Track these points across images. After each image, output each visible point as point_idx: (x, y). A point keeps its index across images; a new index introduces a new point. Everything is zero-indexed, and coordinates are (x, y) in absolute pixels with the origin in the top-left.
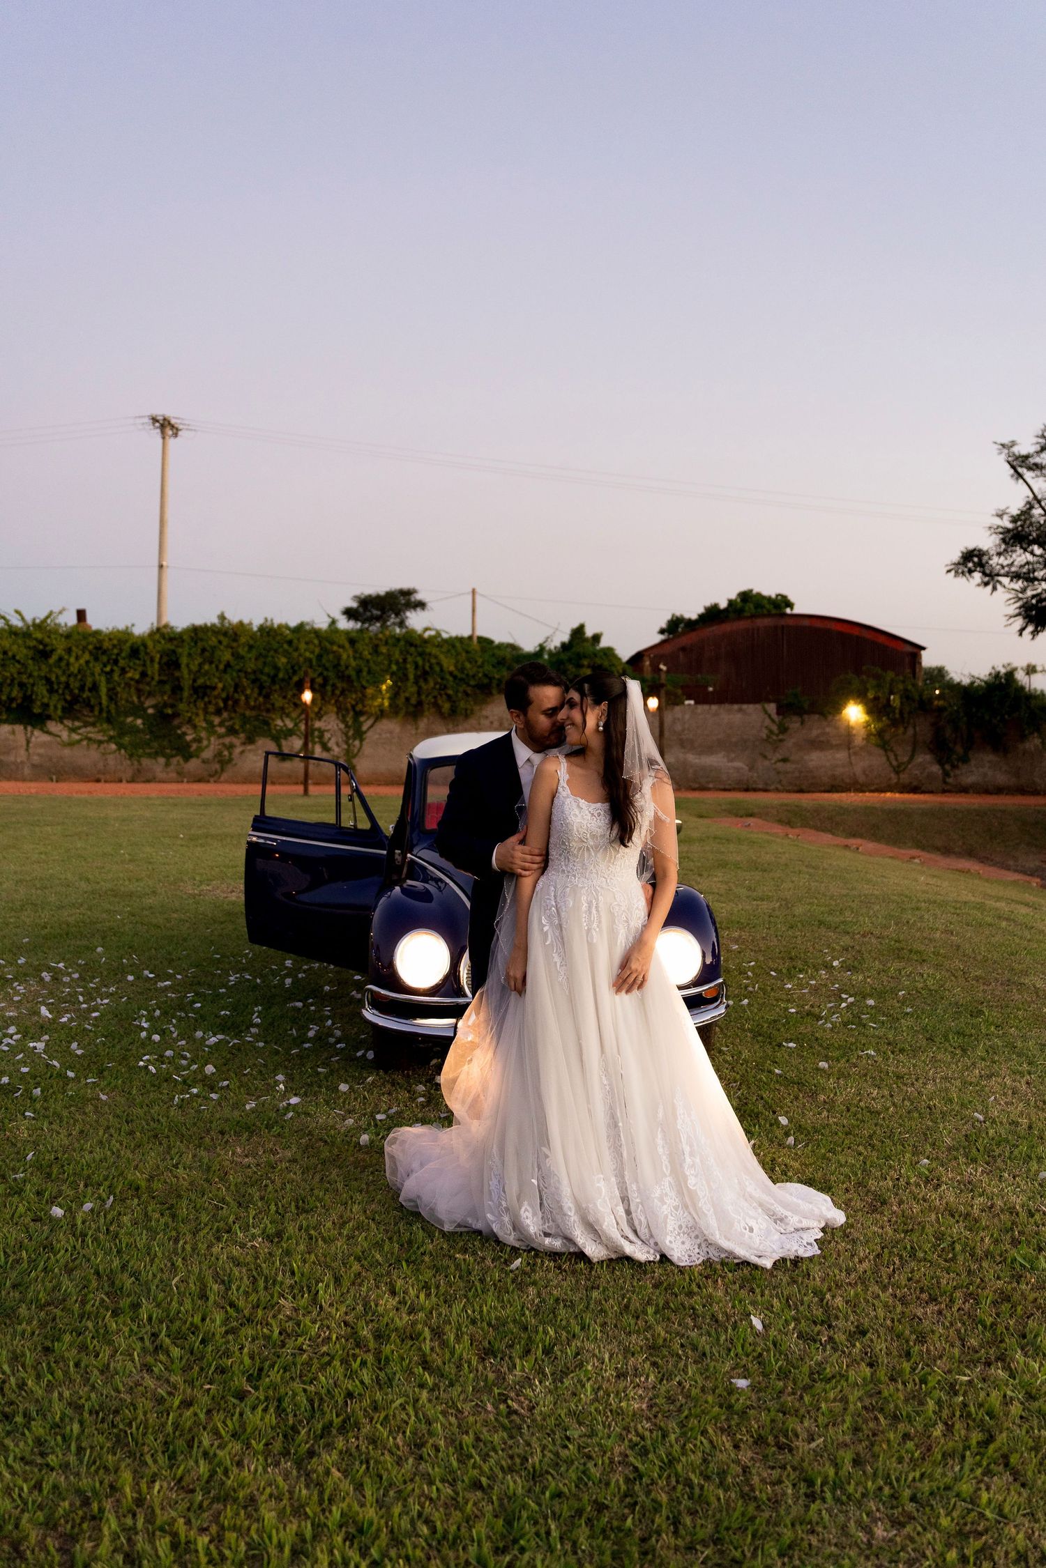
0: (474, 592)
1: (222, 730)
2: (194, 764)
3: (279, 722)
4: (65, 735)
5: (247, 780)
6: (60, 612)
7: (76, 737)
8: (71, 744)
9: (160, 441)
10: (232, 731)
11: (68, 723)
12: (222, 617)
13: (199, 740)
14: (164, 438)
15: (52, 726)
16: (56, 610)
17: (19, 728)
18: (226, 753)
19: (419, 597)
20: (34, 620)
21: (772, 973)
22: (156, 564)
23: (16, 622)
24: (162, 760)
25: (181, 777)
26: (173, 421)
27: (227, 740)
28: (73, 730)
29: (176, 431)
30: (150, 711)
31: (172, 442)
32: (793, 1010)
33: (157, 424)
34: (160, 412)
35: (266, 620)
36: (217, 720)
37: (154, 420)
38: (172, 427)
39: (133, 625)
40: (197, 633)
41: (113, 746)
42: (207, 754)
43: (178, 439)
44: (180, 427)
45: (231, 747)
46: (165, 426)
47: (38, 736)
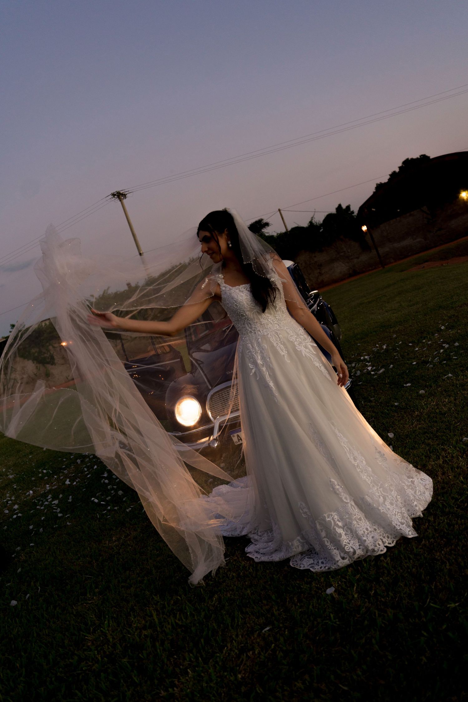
0: (279, 210)
6: (108, 289)
9: (120, 202)
14: (120, 201)
16: (106, 288)
19: (264, 221)
20: (99, 296)
21: (410, 344)
22: (138, 254)
26: (121, 192)
29: (124, 196)
31: (125, 201)
32: (415, 363)
33: (116, 196)
34: (114, 191)
37: (114, 195)
38: (122, 194)
39: (138, 283)
40: (164, 275)
43: (127, 198)
44: (126, 193)
46: (120, 195)
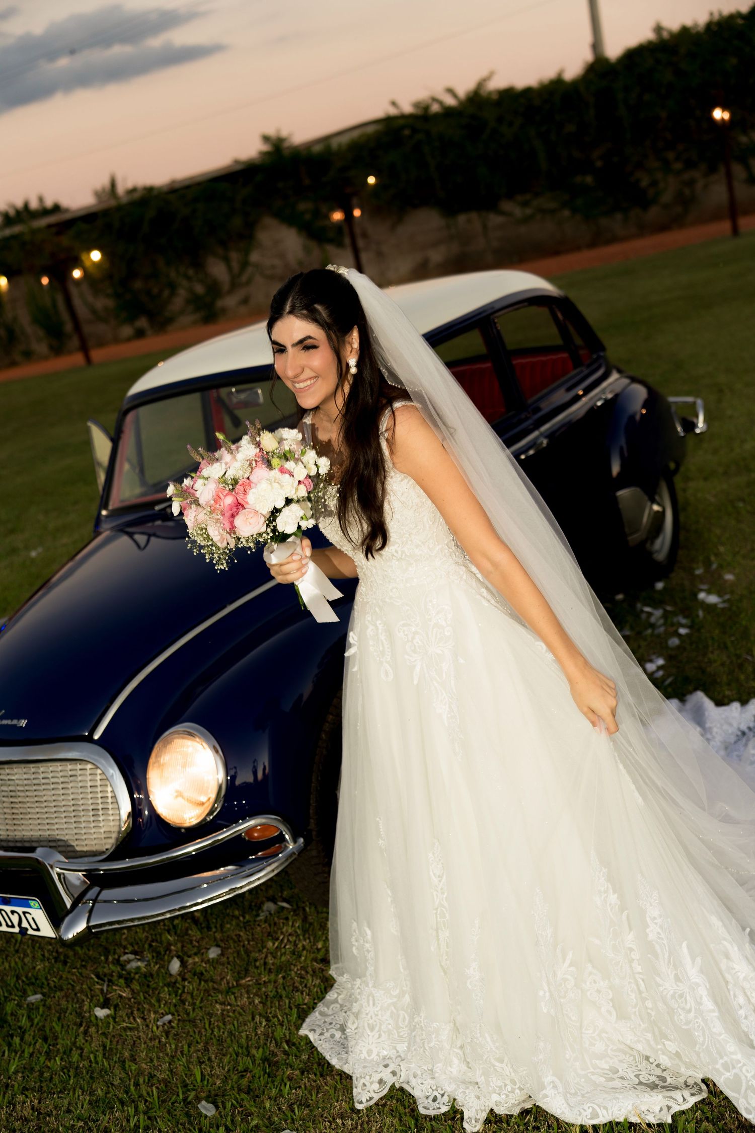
1: (678, 166)
2: (654, 213)
3: (744, 139)
4: (518, 211)
5: (715, 217)
7: (528, 211)
8: (526, 220)
10: (690, 165)
11: (519, 198)
12: (658, 29)
13: (654, 184)
15: (507, 205)
17: (474, 215)
18: (687, 192)
23: (450, 101)
24: (619, 216)
25: (643, 230)
27: (686, 176)
28: (525, 204)
30: (599, 164)
35: (711, 14)
36: (671, 155)
40: (633, 56)
41: (566, 213)
42: (667, 198)
45: (691, 183)
47: (495, 220)
